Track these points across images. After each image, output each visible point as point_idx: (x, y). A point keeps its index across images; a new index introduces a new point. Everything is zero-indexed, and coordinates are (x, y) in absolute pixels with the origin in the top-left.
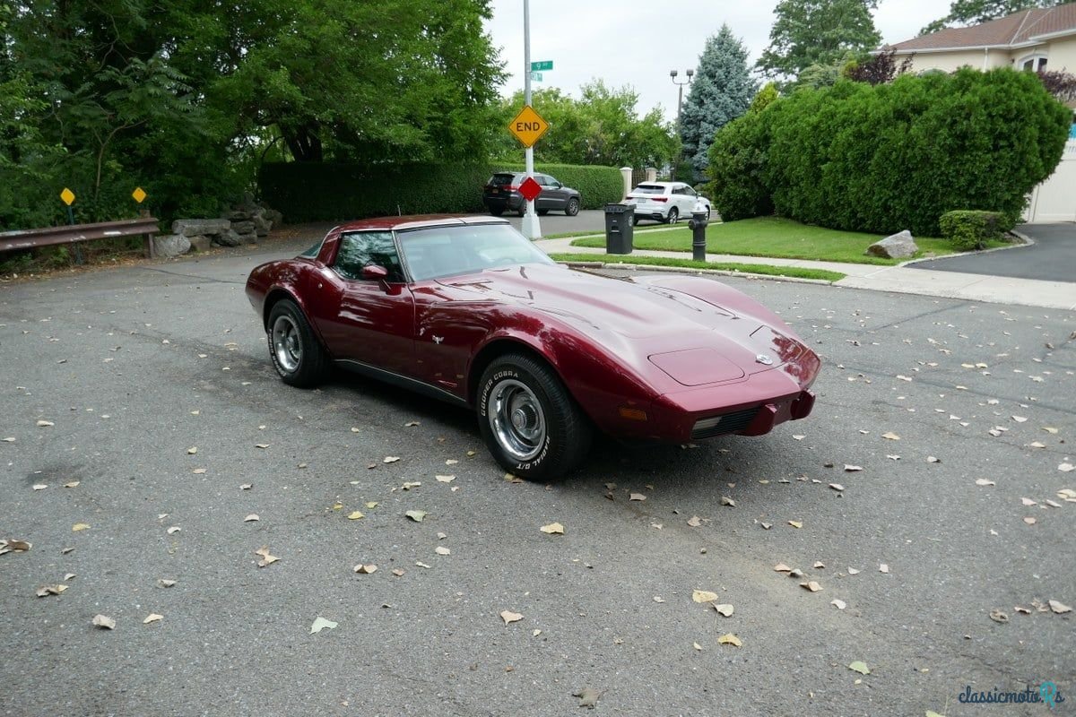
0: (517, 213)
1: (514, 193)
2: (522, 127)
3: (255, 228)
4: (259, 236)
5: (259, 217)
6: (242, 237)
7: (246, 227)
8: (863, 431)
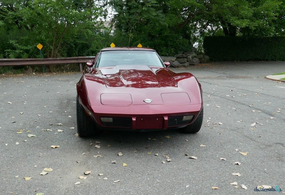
3: (188, 61)
4: (190, 65)
5: (190, 57)
6: (181, 64)
7: (183, 61)
8: (237, 150)
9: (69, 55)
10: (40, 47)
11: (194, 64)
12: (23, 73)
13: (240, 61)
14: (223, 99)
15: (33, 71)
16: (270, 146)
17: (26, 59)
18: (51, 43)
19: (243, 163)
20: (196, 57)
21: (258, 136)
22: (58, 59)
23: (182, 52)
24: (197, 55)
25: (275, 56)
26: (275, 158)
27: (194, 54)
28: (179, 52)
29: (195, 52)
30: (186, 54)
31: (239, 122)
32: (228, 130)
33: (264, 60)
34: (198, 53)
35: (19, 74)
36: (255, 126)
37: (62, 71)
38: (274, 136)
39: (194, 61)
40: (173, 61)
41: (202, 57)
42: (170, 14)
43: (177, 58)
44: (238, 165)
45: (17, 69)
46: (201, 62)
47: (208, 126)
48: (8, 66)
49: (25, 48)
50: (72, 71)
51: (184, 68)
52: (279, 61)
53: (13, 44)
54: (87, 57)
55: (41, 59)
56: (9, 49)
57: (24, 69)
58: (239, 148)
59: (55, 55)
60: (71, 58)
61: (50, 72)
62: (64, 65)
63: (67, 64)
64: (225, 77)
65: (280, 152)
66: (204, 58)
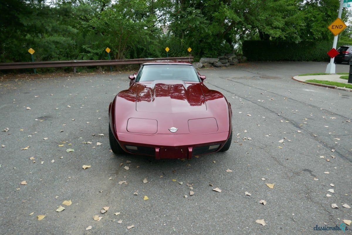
0: (347, 63)
1: (347, 54)
2: (334, 27)
3: (229, 62)
4: (230, 65)
5: (231, 58)
6: (223, 64)
7: (225, 62)
8: (263, 179)
9: (132, 57)
10: (108, 50)
11: (234, 64)
12: (95, 72)
13: (272, 61)
14: (254, 104)
15: (103, 71)
16: (298, 174)
17: (97, 61)
18: (117, 47)
19: (269, 202)
20: (235, 58)
21: (286, 157)
22: (123, 60)
23: (224, 54)
24: (237, 56)
25: (301, 57)
26: (304, 194)
27: (234, 56)
28: (222, 54)
29: (235, 54)
30: (228, 56)
31: (267, 136)
32: (256, 148)
33: (291, 61)
34: (238, 55)
35: (91, 72)
36: (283, 143)
37: (127, 70)
38: (302, 159)
39: (234, 61)
40: (217, 62)
41: (241, 58)
42: (214, 23)
43: (220, 59)
44: (264, 204)
45: (90, 69)
46: (240, 62)
47: (238, 142)
48: (83, 66)
49: (95, 51)
50: (135, 70)
51: (225, 68)
52: (304, 62)
53: (86, 48)
54: (146, 59)
55: (109, 61)
56: (83, 53)
57: (95, 69)
58: (266, 176)
59: (121, 57)
60: (133, 60)
61: (116, 71)
62: (128, 65)
63: (130, 64)
64: (259, 78)
65: (309, 185)
66: (242, 59)
